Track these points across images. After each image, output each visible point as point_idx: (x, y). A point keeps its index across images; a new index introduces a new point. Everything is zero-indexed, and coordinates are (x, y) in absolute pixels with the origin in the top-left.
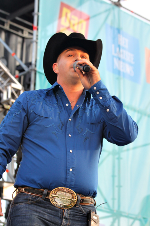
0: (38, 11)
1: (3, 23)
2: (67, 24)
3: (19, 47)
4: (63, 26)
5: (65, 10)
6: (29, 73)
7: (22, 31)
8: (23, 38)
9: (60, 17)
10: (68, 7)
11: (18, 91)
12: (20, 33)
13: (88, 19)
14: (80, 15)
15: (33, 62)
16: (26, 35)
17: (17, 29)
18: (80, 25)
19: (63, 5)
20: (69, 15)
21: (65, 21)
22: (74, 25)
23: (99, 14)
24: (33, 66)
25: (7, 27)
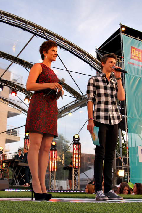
0: (123, 51)
2: (134, 55)
4: (133, 55)
5: (133, 49)
9: (131, 53)
10: (134, 48)
14: (139, 50)
16: (120, 61)
18: (139, 55)
19: (132, 48)
20: (135, 51)
21: (133, 53)
22: (137, 55)
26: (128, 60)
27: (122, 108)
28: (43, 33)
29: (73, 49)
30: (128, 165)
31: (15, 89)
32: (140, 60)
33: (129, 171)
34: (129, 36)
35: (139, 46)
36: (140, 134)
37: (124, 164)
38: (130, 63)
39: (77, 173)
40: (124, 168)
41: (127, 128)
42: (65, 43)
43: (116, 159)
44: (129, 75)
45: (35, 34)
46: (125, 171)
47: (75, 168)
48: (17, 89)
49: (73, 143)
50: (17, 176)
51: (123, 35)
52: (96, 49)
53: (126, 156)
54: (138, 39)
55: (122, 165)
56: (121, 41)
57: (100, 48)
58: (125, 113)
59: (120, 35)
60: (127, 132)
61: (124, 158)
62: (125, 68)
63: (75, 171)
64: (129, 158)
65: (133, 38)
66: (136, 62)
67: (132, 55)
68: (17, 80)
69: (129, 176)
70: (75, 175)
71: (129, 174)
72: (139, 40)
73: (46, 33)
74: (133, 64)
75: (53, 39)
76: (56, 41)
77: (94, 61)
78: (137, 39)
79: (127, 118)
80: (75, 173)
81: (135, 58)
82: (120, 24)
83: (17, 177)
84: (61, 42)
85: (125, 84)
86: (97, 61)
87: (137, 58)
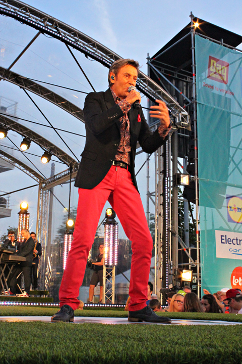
0: (195, 64)
1: (173, 74)
2: (214, 71)
3: (185, 88)
4: (212, 72)
5: (212, 61)
6: (192, 104)
7: (186, 78)
8: (187, 82)
9: (209, 66)
10: (214, 59)
11: (185, 116)
12: (184, 80)
13: (228, 66)
14: (223, 63)
15: (194, 97)
16: (188, 80)
17: (183, 77)
18: (223, 70)
19: (211, 58)
20: (215, 64)
21: (213, 68)
22: (219, 71)
23: (235, 62)
24: (194, 99)
25: (176, 76)
26: (204, 79)
27: (191, 164)
28: (56, 28)
29: (108, 59)
30: (198, 262)
31: (5, 126)
32: (224, 81)
33: (200, 272)
34: (205, 38)
35: (222, 56)
36: (221, 208)
37: (192, 260)
38: (206, 85)
39: (111, 274)
40: (191, 267)
41: (198, 198)
42: (94, 48)
43: (179, 251)
44: (204, 107)
45: (42, 31)
46: (193, 272)
47: (107, 266)
48: (8, 126)
49: (105, 221)
50: (6, 278)
51: (195, 35)
52: (148, 58)
53: (196, 246)
54: (221, 44)
55: (188, 262)
56: (193, 46)
57: (156, 58)
58: (196, 172)
59: (190, 35)
60: (198, 205)
61: (192, 250)
62: (197, 94)
63: (107, 270)
64: (199, 250)
65: (214, 41)
66: (217, 84)
67: (209, 72)
68: (7, 109)
69: (200, 281)
70: (106, 277)
71: (200, 277)
72: (224, 46)
73: (60, 29)
74: (212, 87)
75: (74, 40)
76: (79, 43)
77: (145, 80)
78: (219, 44)
79: (198, 181)
80: (107, 274)
81: (214, 76)
82: (191, 16)
83: (7, 280)
84: (87, 46)
85: (196, 121)
86: (149, 81)
87: (219, 78)
